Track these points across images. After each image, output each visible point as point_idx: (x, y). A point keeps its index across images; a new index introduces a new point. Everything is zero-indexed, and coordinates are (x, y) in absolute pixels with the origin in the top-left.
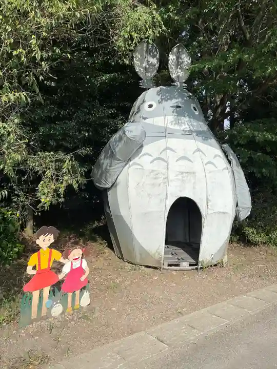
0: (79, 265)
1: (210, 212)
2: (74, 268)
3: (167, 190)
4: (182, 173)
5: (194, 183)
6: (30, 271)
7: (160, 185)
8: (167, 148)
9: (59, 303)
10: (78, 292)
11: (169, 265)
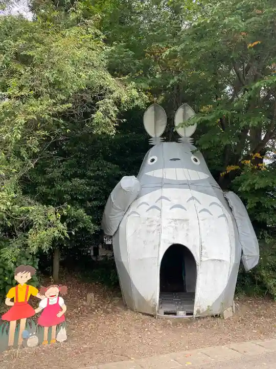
0: (55, 302)
1: (204, 259)
2: (50, 304)
3: (160, 236)
4: (175, 220)
5: (188, 230)
6: (8, 302)
7: (154, 232)
9: (34, 335)
10: (54, 327)
11: (165, 313)
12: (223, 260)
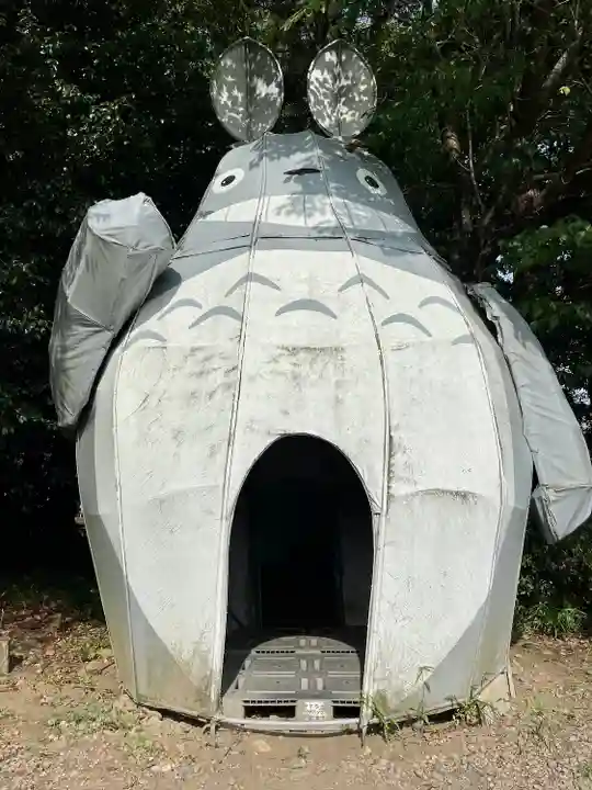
1: (400, 489)
3: (234, 410)
4: (294, 351)
7: (211, 395)
8: (249, 277)
12: (474, 495)
